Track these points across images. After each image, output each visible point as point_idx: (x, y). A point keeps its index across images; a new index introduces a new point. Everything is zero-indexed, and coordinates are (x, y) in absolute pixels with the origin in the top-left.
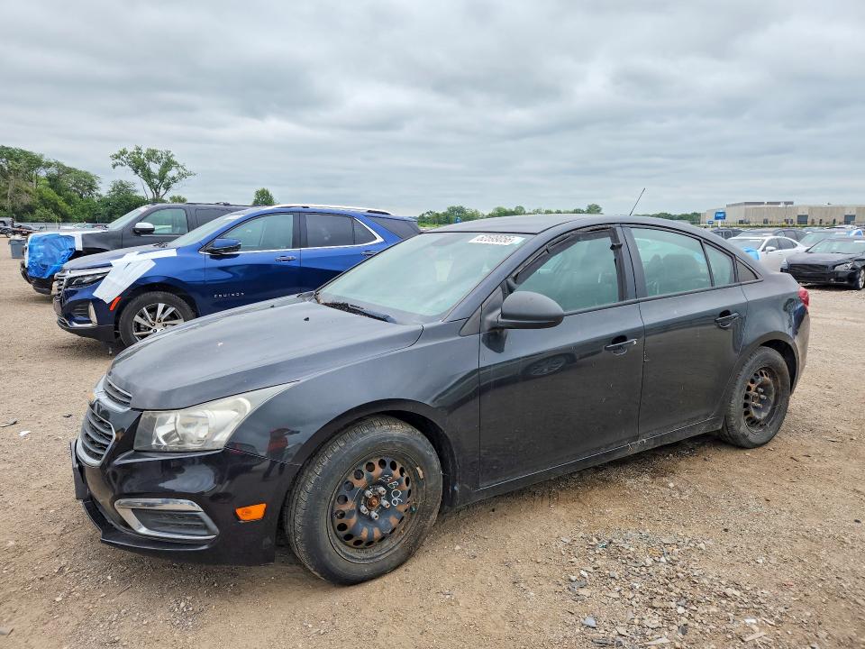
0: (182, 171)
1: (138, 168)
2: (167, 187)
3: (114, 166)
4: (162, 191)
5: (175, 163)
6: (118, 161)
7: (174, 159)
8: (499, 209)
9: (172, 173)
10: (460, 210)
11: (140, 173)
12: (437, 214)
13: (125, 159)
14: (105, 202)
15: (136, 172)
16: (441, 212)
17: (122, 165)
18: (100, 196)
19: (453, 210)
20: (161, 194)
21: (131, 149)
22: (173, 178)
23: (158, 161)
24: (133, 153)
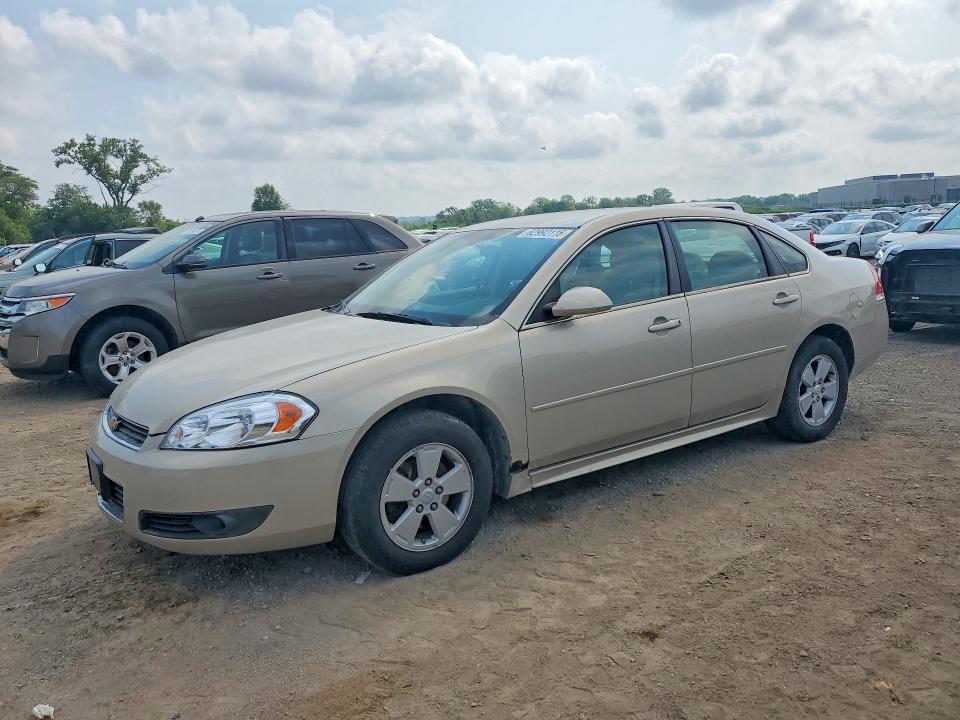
0: (152, 165)
1: (91, 165)
2: (134, 190)
3: (58, 164)
4: (127, 195)
5: (143, 156)
6: (63, 156)
7: (142, 151)
8: (540, 201)
9: (140, 170)
10: (489, 204)
11: (94, 172)
12: (463, 211)
13: (72, 154)
14: (47, 214)
15: (89, 172)
16: (465, 208)
17: (70, 162)
18: (38, 206)
19: (478, 205)
20: (125, 200)
21: (80, 140)
22: (142, 177)
23: (120, 153)
24: (83, 145)
